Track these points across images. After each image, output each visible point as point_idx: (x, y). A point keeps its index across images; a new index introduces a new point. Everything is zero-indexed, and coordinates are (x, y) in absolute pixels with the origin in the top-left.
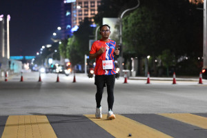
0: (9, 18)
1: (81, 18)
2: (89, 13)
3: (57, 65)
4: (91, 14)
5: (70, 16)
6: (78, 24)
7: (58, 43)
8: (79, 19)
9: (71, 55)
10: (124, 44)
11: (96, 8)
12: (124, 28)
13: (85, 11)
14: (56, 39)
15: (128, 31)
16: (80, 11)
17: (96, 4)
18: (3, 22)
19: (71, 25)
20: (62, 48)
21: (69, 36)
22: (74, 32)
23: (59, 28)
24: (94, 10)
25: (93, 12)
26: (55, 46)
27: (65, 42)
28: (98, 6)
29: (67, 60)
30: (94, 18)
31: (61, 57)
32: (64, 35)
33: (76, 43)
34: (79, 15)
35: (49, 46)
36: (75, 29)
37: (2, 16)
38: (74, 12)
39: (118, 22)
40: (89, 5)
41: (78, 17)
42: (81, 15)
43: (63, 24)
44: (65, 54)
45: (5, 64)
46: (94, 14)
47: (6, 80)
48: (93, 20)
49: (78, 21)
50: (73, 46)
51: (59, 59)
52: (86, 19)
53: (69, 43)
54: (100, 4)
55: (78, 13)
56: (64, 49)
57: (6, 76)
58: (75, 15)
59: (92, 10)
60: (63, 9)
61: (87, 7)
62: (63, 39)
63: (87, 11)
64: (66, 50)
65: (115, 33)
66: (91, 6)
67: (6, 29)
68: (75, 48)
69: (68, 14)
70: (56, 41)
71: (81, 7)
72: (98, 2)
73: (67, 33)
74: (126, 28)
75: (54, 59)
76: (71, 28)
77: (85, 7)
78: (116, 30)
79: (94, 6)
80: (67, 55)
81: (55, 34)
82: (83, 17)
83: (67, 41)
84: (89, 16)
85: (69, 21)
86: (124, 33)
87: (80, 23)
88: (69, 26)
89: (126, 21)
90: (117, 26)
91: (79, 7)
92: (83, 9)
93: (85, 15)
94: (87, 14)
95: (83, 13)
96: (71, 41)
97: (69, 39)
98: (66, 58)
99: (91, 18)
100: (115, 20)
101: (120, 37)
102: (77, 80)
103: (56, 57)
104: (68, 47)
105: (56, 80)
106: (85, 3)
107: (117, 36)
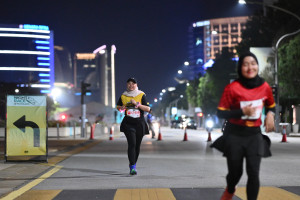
0: (114, 49)
1: (218, 49)
2: (230, 40)
3: (183, 116)
4: (232, 43)
5: (202, 46)
6: (213, 57)
7: (185, 84)
8: (215, 49)
9: (203, 102)
10: (281, 84)
11: (239, 33)
12: (280, 62)
13: (223, 38)
14: (181, 79)
15: (287, 66)
16: (218, 38)
17: (239, 28)
18: (106, 56)
19: (203, 58)
20: (190, 91)
21: (200, 75)
22: (208, 68)
23: (187, 64)
24: (237, 37)
25: (235, 40)
26: (181, 89)
27: (196, 83)
28: (242, 30)
29: (198, 110)
30: (236, 48)
31: (190, 105)
32: (192, 73)
33: (211, 85)
34: (215, 44)
35: (171, 89)
36: (210, 64)
37: (104, 47)
38: (208, 39)
39: (271, 54)
40: (230, 29)
41: (213, 47)
42: (218, 44)
43: (191, 57)
44: (195, 101)
45: (109, 116)
46: (237, 42)
47: (111, 138)
48: (235, 51)
49: (213, 53)
50: (207, 88)
51: (186, 108)
52: (225, 49)
53: (200, 85)
54: (244, 28)
55: (213, 42)
56: (194, 94)
57: (111, 133)
58: (208, 44)
59: (233, 37)
60: (191, 36)
61: (227, 32)
62: (192, 78)
63: (227, 38)
64: (196, 96)
65: (267, 69)
66: (232, 31)
67: (110, 66)
68: (210, 92)
69: (199, 42)
70: (181, 82)
71: (218, 32)
72: (242, 25)
73: (198, 70)
74: (284, 62)
75: (179, 108)
76: (204, 63)
77: (223, 32)
78: (269, 65)
79: (237, 31)
80: (199, 101)
81: (180, 72)
82: (221, 47)
83: (198, 82)
84: (230, 45)
85: (200, 52)
86: (280, 70)
87: (216, 55)
88: (200, 60)
89: (284, 52)
90: (270, 60)
91: (214, 33)
92: (221, 35)
93: (223, 43)
94: (227, 43)
95: (221, 41)
96: (203, 82)
97: (201, 79)
98: (196, 106)
99: (232, 48)
100: (268, 50)
101: (274, 74)
103: (183, 105)
104: (199, 91)
105: (182, 138)
106: (223, 26)
107: (270, 73)
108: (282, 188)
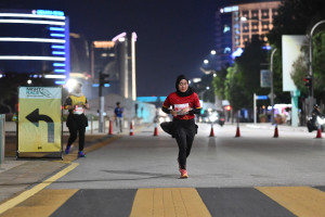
0: (134, 36)
1: (248, 37)
2: (260, 27)
3: (210, 110)
4: (263, 30)
5: (230, 33)
6: (242, 46)
7: (211, 75)
8: (244, 37)
9: (231, 94)
10: (315, 75)
11: (271, 20)
12: (315, 51)
13: (253, 24)
14: (207, 69)
15: (322, 56)
16: (247, 25)
17: (271, 14)
18: (126, 44)
19: (231, 47)
20: (217, 83)
21: (228, 65)
22: (237, 57)
23: (213, 52)
24: (268, 23)
25: (265, 27)
26: (207, 80)
27: (223, 74)
28: (273, 17)
29: (226, 102)
30: (267, 36)
31: (217, 97)
32: (220, 62)
33: (240, 74)
34: (244, 31)
35: (196, 80)
36: (238, 53)
37: (124, 34)
38: (236, 26)
39: (306, 42)
40: (260, 15)
41: (242, 34)
42: (248, 31)
43: (218, 45)
44: (223, 93)
45: (129, 109)
46: (268, 29)
47: (131, 134)
48: (266, 39)
49: (242, 41)
50: (235, 79)
51: (212, 101)
52: (255, 37)
53: (228, 76)
54: (276, 13)
55: (242, 29)
56: (221, 85)
57: (131, 127)
58: (237, 32)
59: (263, 23)
60: (218, 23)
61: (257, 18)
62: (219, 68)
63: (257, 24)
64: (224, 87)
65: (301, 58)
66: (263, 17)
67: (130, 55)
68: (238, 84)
69: (226, 29)
70: (208, 73)
71: (248, 18)
72: (274, 11)
73: (226, 60)
74: (319, 51)
75: (205, 101)
76: (232, 52)
77: (253, 18)
78: (303, 54)
79: (268, 17)
80: (226, 94)
81: (206, 62)
82: (250, 34)
83: (226, 73)
84: (260, 33)
85: (228, 40)
86: (315, 59)
87: (245, 43)
88: (228, 49)
89: (319, 40)
90: (304, 48)
91: (243, 19)
92: (250, 22)
93: (253, 30)
94: (257, 30)
95: (250, 27)
96: (232, 72)
97: (229, 69)
98: (224, 98)
99: (263, 36)
100: (302, 37)
101: (308, 64)
102: (242, 134)
103: (209, 98)
104: (226, 82)
105: (209, 133)
106: (253, 12)
107: (304, 63)
108: (317, 187)
